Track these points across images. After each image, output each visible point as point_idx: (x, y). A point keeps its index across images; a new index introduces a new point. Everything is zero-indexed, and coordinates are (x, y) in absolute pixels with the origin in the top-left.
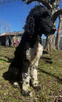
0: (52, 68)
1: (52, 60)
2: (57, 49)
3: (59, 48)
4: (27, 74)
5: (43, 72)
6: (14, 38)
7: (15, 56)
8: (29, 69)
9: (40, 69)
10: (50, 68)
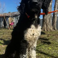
0: (50, 48)
1: (50, 41)
2: (54, 29)
3: (56, 28)
4: (25, 56)
5: (42, 53)
6: (9, 19)
7: (12, 37)
8: (27, 50)
9: (38, 51)
10: (48, 49)
